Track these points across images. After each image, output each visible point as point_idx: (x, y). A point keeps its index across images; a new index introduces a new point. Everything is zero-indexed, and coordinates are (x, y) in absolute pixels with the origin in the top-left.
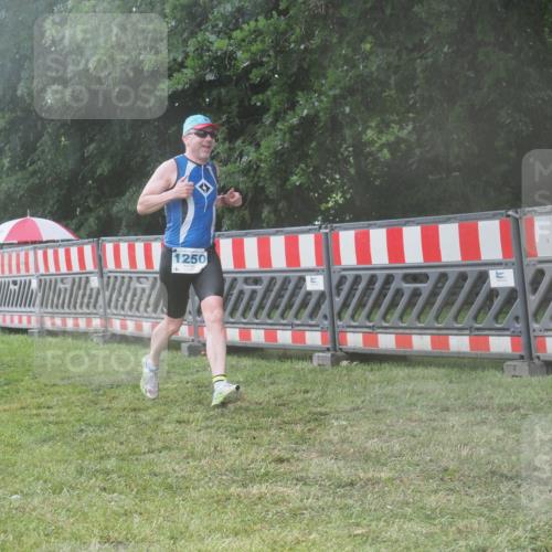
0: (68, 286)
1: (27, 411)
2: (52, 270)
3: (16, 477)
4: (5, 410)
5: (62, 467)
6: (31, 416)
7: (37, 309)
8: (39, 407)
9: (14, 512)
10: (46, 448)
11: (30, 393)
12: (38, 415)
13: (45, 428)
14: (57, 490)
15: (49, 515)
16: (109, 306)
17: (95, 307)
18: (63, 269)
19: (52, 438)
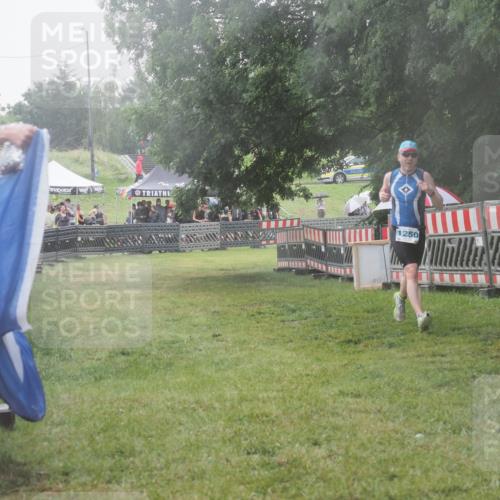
0: (455, 245)
1: (424, 359)
2: (440, 231)
3: (419, 418)
4: (404, 358)
5: (459, 409)
6: (427, 363)
7: (427, 267)
8: (434, 355)
9: (419, 449)
10: (443, 392)
11: (425, 343)
12: (433, 362)
13: (441, 374)
14: (456, 431)
15: (451, 453)
16: (493, 262)
17: (480, 264)
18: (451, 230)
19: (447, 384)
